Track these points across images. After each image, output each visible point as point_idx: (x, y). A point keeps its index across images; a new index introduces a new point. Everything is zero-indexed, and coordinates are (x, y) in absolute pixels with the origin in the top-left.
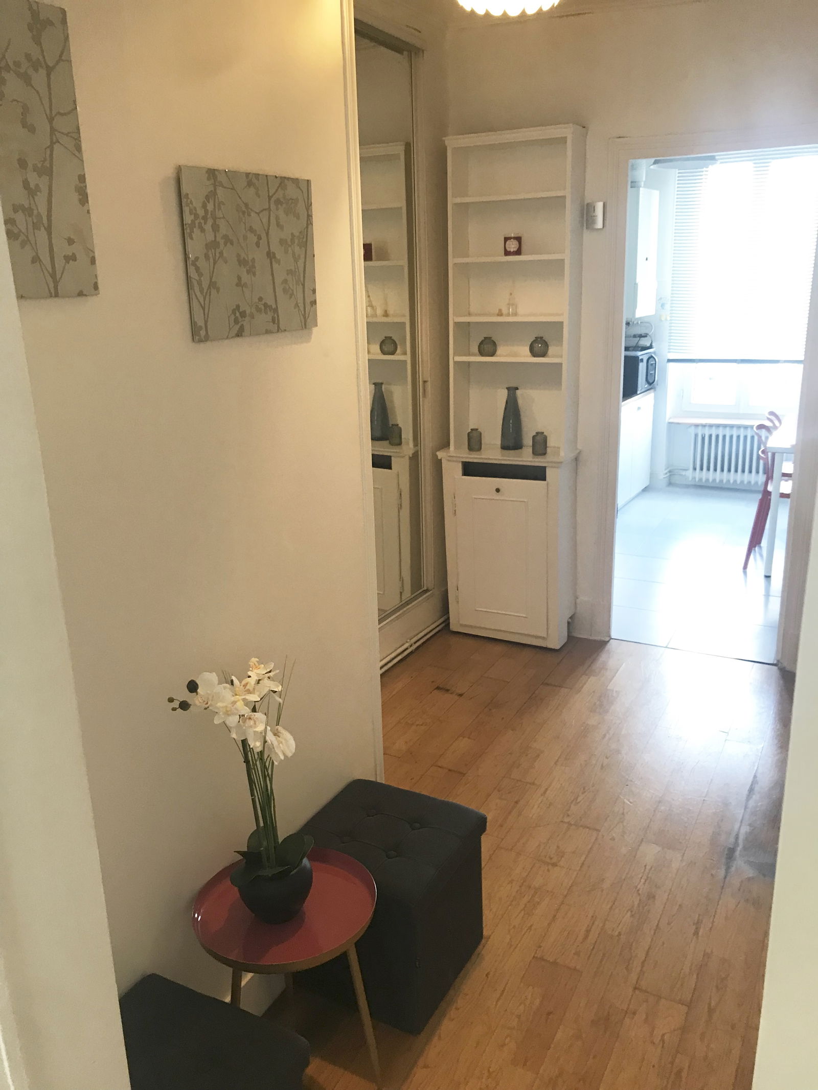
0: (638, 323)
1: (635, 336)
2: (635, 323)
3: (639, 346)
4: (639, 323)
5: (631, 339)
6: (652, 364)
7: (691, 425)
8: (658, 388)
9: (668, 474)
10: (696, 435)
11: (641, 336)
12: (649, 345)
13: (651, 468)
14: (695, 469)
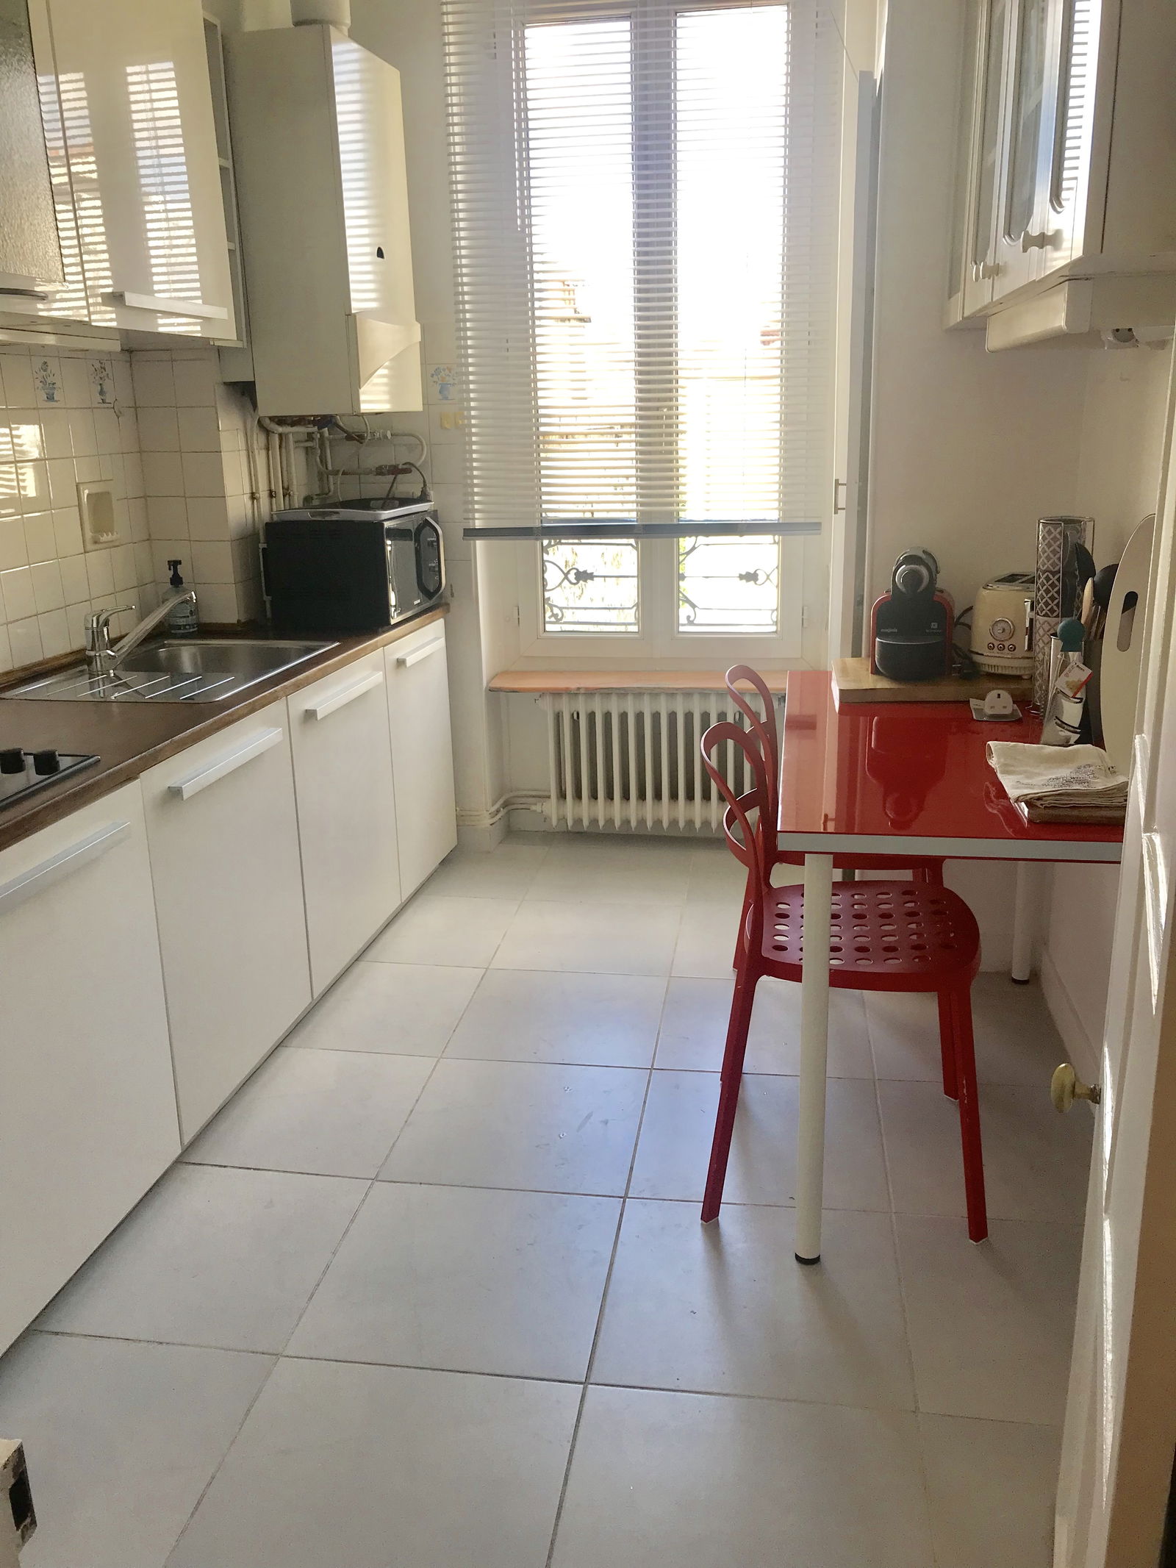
0: (385, 437)
1: (380, 471)
2: (377, 435)
3: (397, 496)
4: (389, 435)
5: (371, 478)
6: (431, 544)
7: (543, 693)
8: (454, 604)
9: (503, 812)
10: (558, 717)
11: (395, 471)
12: (419, 494)
13: (457, 803)
14: (562, 795)
